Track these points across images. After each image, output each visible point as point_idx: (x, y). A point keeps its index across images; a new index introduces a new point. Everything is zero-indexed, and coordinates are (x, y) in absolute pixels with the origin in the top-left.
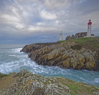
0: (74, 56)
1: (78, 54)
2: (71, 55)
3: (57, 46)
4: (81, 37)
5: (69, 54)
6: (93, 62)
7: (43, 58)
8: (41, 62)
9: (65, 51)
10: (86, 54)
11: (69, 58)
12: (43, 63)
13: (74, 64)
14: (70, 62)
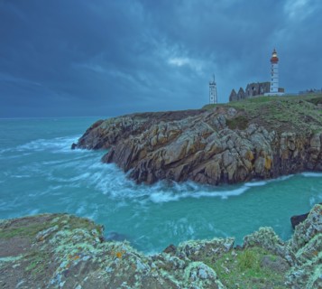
0: (231, 147)
1: (239, 139)
2: (225, 144)
3: (193, 122)
4: (259, 93)
5: (222, 142)
6: (269, 157)
7: (151, 160)
8: (146, 173)
9: (211, 133)
10: (257, 138)
11: (220, 152)
12: (150, 176)
13: (230, 167)
14: (221, 164)
